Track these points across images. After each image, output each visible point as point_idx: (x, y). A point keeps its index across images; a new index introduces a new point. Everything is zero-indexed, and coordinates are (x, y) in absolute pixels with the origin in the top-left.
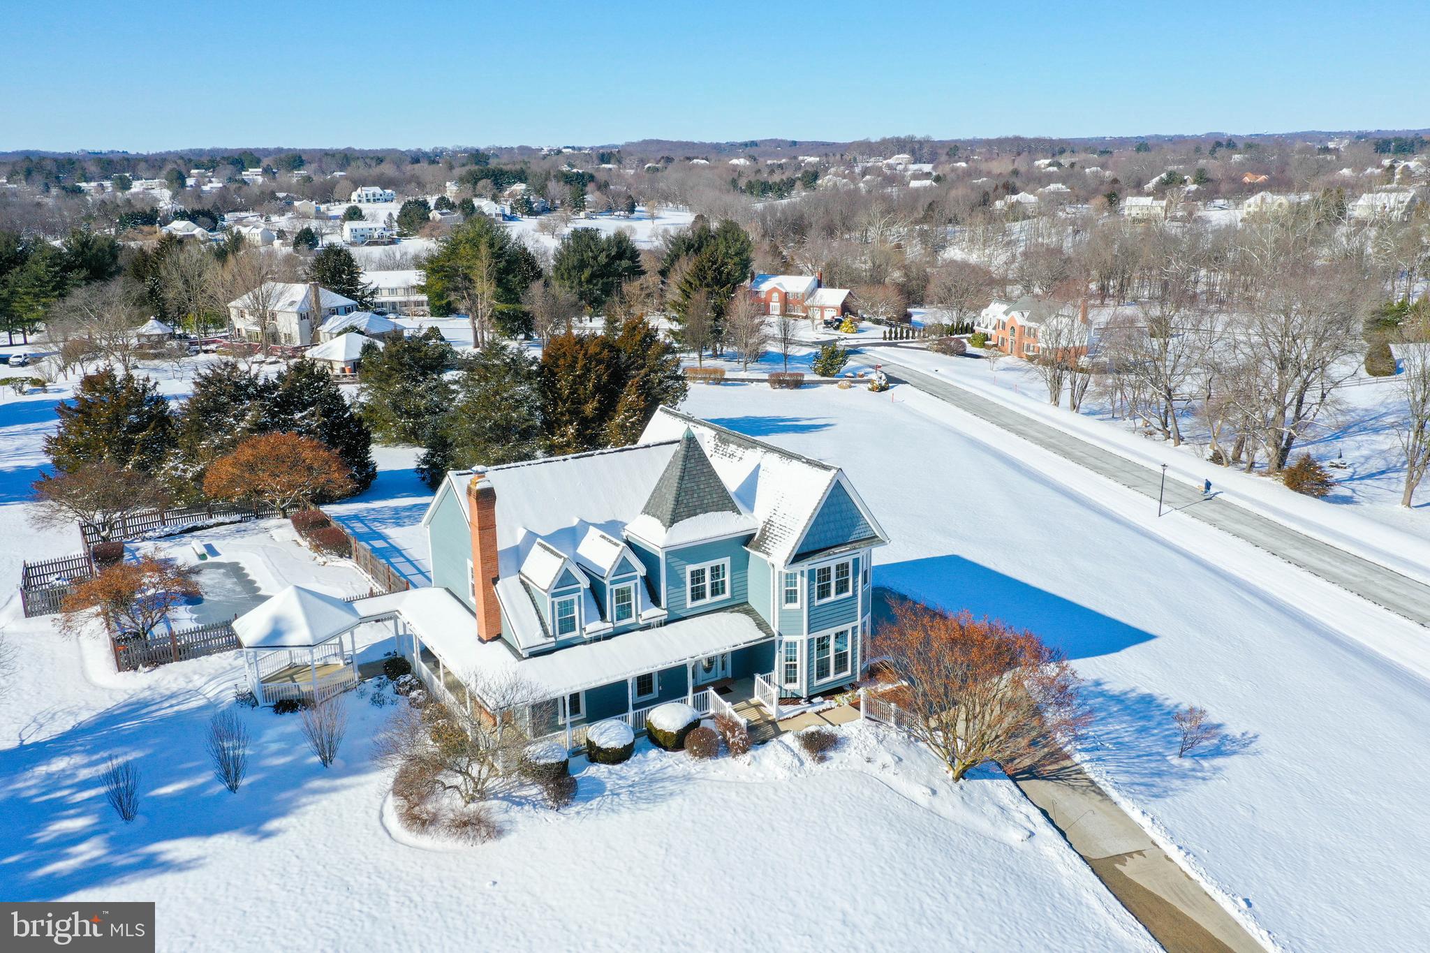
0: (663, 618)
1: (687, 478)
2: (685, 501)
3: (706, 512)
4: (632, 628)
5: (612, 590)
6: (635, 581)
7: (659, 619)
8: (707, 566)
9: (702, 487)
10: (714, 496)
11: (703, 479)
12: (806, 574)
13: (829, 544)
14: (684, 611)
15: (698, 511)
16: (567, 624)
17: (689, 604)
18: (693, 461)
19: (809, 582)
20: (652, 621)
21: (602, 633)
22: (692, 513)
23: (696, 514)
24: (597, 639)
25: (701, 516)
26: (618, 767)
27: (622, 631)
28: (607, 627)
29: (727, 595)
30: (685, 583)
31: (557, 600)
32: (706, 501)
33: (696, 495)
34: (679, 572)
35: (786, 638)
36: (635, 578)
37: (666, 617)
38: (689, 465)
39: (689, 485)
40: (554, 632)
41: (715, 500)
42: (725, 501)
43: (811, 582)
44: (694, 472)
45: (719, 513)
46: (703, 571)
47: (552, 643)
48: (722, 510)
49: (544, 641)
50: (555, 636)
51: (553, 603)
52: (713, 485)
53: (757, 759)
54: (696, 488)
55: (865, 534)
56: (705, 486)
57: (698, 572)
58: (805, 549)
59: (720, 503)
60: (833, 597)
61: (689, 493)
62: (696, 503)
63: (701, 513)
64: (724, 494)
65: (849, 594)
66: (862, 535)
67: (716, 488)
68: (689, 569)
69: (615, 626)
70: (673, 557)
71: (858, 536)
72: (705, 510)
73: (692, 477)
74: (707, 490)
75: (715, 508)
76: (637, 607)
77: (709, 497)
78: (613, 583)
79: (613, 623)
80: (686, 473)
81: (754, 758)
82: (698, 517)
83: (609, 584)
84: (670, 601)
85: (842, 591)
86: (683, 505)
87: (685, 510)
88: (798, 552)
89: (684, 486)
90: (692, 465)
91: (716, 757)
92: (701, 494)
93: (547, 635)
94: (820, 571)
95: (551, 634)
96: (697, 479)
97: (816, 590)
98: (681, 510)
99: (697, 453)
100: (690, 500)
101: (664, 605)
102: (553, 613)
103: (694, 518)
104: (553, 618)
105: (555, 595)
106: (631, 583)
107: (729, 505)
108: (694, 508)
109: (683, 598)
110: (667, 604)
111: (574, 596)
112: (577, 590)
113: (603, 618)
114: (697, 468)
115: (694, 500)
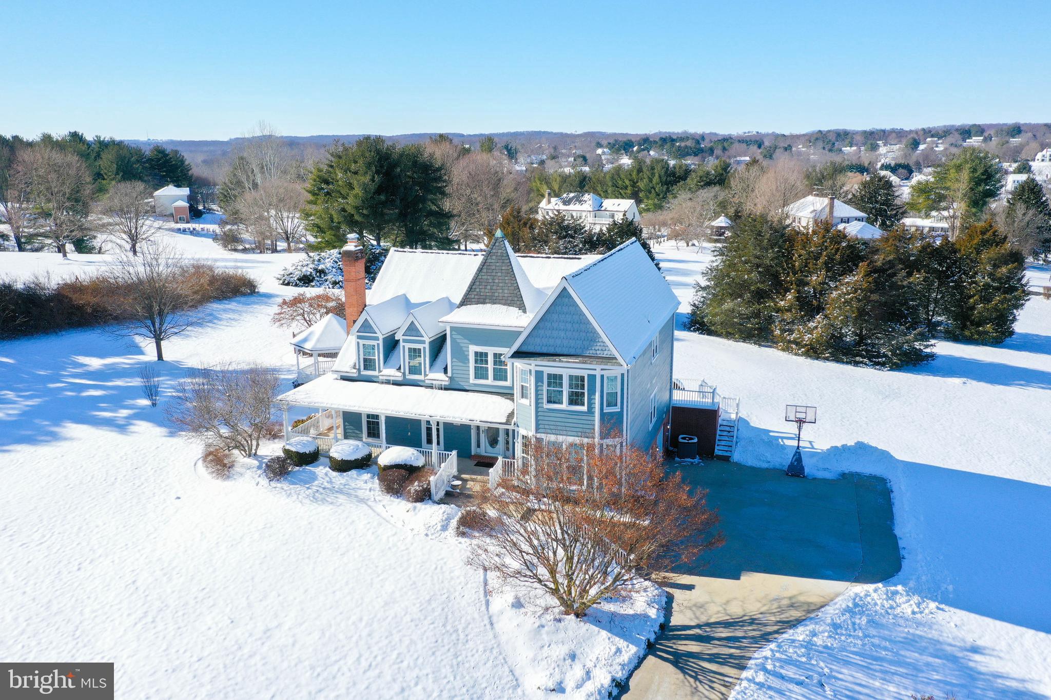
0: (443, 383)
1: (485, 270)
2: (478, 290)
3: (495, 303)
4: (421, 384)
5: (404, 347)
6: (424, 345)
7: (440, 383)
8: (491, 351)
9: (497, 281)
10: (506, 291)
11: (499, 274)
12: (533, 373)
13: (559, 351)
14: (467, 384)
15: (487, 301)
16: (368, 364)
17: (472, 380)
18: (494, 257)
19: (537, 382)
20: (434, 382)
21: (392, 378)
22: (482, 301)
23: (484, 303)
24: (388, 382)
25: (488, 306)
26: (335, 474)
27: (411, 383)
28: (398, 376)
29: (509, 383)
30: (468, 360)
31: (362, 342)
32: (496, 294)
33: (489, 287)
34: (464, 349)
35: (521, 431)
36: (423, 342)
37: (447, 383)
38: (489, 261)
39: (485, 277)
40: (359, 366)
41: (506, 295)
42: (516, 299)
43: (540, 384)
44: (493, 267)
45: (505, 307)
46: (486, 354)
47: (354, 373)
48: (509, 305)
49: (348, 370)
50: (359, 370)
51: (358, 343)
52: (507, 281)
53: (417, 510)
54: (491, 281)
55: (602, 352)
56: (500, 281)
57: (481, 354)
58: (531, 349)
59: (510, 298)
60: (564, 406)
61: (483, 284)
62: (488, 294)
63: (489, 303)
64: (515, 292)
65: (584, 408)
66: (598, 352)
67: (510, 285)
68: (473, 349)
69: (407, 377)
70: (459, 334)
71: (594, 352)
72: (494, 302)
73: (490, 271)
74: (501, 285)
75: (504, 301)
76: (425, 368)
77: (501, 291)
78: (405, 341)
79: (404, 374)
80: (485, 267)
81: (415, 508)
82: (485, 305)
83: (401, 341)
84: (454, 371)
85: (576, 404)
86: (475, 293)
87: (476, 297)
88: (521, 350)
89: (480, 277)
90: (492, 261)
91: (398, 497)
92: (494, 288)
93: (354, 367)
94: (549, 376)
95: (357, 367)
96: (494, 274)
97: (545, 393)
98: (473, 296)
99: (500, 251)
100: (483, 290)
101: (449, 374)
102: (359, 351)
103: (481, 305)
104: (359, 355)
105: (359, 337)
106: (420, 346)
107: (518, 303)
108: (484, 297)
109: (467, 372)
110: (452, 374)
111: (374, 343)
112: (377, 339)
113: (399, 368)
114: (498, 264)
115: (487, 291)
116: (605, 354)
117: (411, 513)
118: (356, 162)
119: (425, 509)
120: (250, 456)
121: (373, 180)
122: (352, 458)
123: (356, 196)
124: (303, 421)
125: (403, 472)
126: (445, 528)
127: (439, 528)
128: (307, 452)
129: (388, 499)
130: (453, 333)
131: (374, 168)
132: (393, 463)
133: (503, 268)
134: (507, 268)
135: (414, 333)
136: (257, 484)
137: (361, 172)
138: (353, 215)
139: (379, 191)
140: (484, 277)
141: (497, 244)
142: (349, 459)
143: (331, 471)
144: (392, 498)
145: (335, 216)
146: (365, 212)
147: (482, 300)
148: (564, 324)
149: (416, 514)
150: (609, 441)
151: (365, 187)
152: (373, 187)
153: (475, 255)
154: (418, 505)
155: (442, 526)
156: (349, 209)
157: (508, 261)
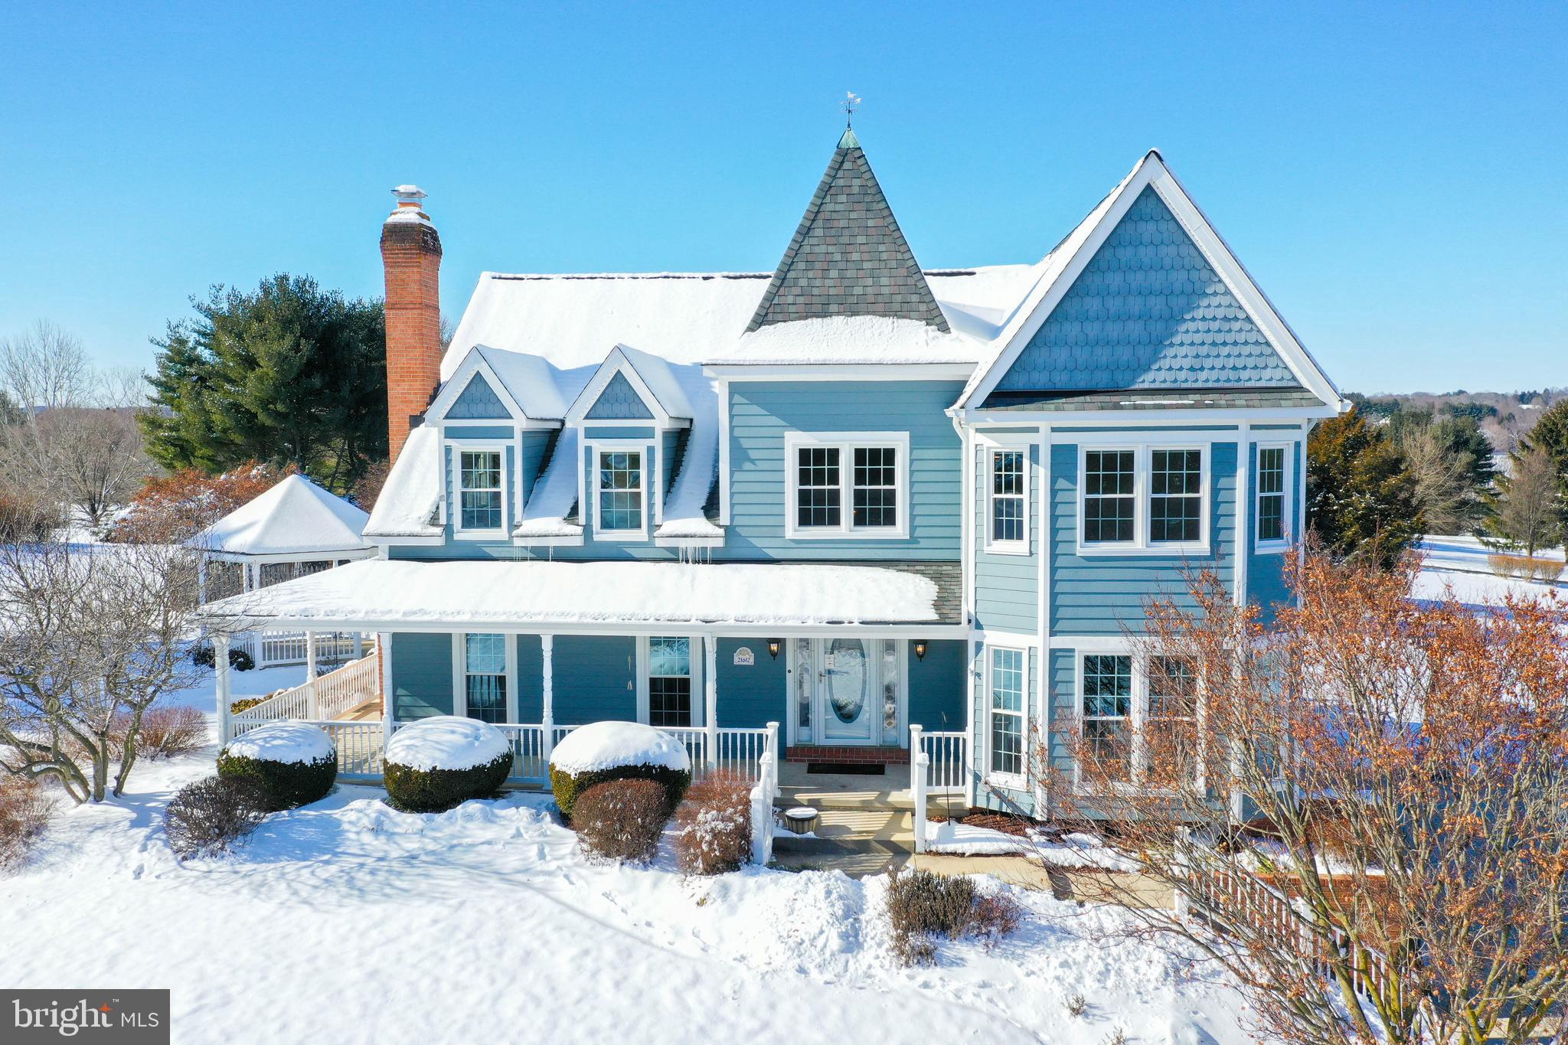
0: (710, 543)
1: (819, 232)
2: (803, 282)
3: (855, 313)
5: (588, 450)
6: (649, 442)
7: (699, 543)
8: (845, 444)
9: (855, 256)
10: (884, 281)
12: (1045, 455)
13: (1123, 381)
14: (775, 542)
15: (833, 308)
16: (478, 508)
17: (791, 531)
18: (843, 198)
19: (1054, 480)
20: (682, 543)
21: (552, 543)
23: (824, 314)
24: (540, 555)
25: (838, 321)
27: (614, 553)
28: (572, 536)
29: (900, 529)
30: (781, 474)
31: (460, 446)
32: (858, 290)
33: (834, 274)
34: (766, 444)
35: (993, 638)
36: (648, 434)
37: (720, 543)
38: (830, 207)
39: (823, 249)
40: (449, 516)
41: (885, 290)
42: (915, 298)
43: (1062, 483)
44: (843, 223)
45: (888, 321)
46: (834, 454)
47: (434, 538)
48: (898, 314)
49: (417, 529)
50: (448, 529)
51: (448, 450)
52: (884, 256)
53: (733, 897)
54: (838, 257)
55: (1254, 374)
56: (866, 256)
57: (819, 454)
58: (1040, 380)
59: (899, 298)
60: (1140, 542)
61: (818, 265)
62: (832, 291)
63: (839, 313)
64: (910, 281)
65: (1202, 546)
66: (1244, 375)
67: (894, 264)
68: (797, 440)
69: (596, 538)
70: (752, 402)
71: (1232, 375)
72: (852, 309)
73: (833, 232)
74: (866, 265)
75: (880, 307)
76: (651, 506)
77: (870, 282)
78: (591, 433)
79: (587, 529)
80: (819, 223)
81: (725, 889)
82: (827, 320)
83: (581, 434)
84: (738, 510)
85: (1174, 535)
86: (798, 291)
87: (801, 300)
88: (1008, 387)
89: (807, 249)
90: (839, 207)
91: (646, 866)
92: (849, 274)
93: (434, 521)
94: (1092, 459)
95: (443, 520)
96: (845, 240)
97: (1080, 509)
98: (790, 299)
99: (857, 182)
100: (818, 282)
101: (724, 517)
102: (448, 472)
103: (816, 322)
104: (448, 483)
105: (450, 433)
106: (638, 446)
107: (923, 307)
108: (823, 300)
109: (775, 510)
110: (732, 516)
111: (498, 446)
112: (507, 433)
113: (574, 511)
114: (853, 215)
115: (828, 282)
116: (1269, 377)
117: (715, 908)
118: (260, 320)
119: (760, 888)
120: (98, 797)
121: (296, 348)
122: (465, 764)
123: (260, 379)
124: (256, 702)
125: (650, 786)
126: (852, 942)
127: (835, 943)
128: (308, 762)
129: (614, 874)
130: (737, 399)
131: (297, 328)
132: (607, 764)
133: (870, 223)
134: (880, 222)
135: (623, 409)
136: (138, 873)
137: (272, 334)
138: (255, 416)
139: (309, 368)
140: (817, 249)
141: (847, 165)
142: (456, 765)
143: (392, 812)
144: (627, 869)
145: (217, 418)
146: (280, 407)
147: (818, 308)
148: (1140, 300)
149: (733, 910)
150: (1262, 644)
151: (282, 359)
152: (298, 361)
153: (705, 278)
154: (729, 877)
155: (844, 936)
156: (248, 402)
157: (882, 205)
